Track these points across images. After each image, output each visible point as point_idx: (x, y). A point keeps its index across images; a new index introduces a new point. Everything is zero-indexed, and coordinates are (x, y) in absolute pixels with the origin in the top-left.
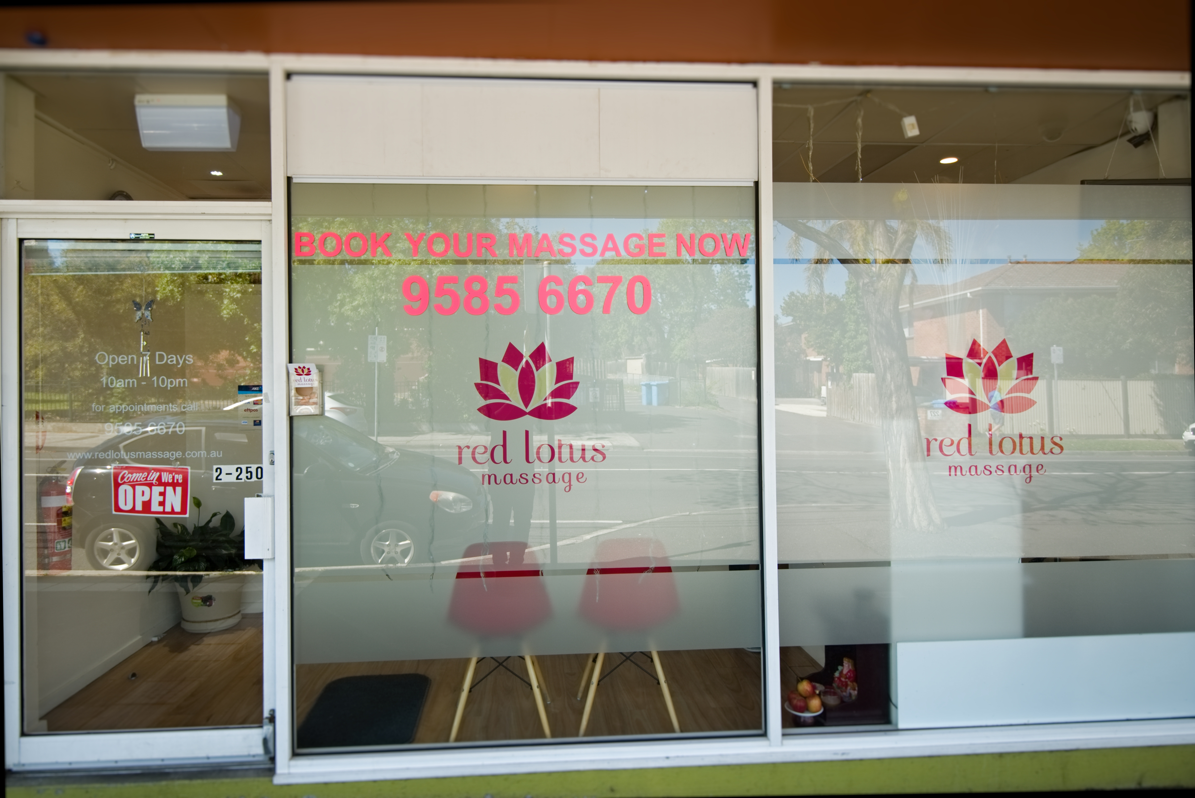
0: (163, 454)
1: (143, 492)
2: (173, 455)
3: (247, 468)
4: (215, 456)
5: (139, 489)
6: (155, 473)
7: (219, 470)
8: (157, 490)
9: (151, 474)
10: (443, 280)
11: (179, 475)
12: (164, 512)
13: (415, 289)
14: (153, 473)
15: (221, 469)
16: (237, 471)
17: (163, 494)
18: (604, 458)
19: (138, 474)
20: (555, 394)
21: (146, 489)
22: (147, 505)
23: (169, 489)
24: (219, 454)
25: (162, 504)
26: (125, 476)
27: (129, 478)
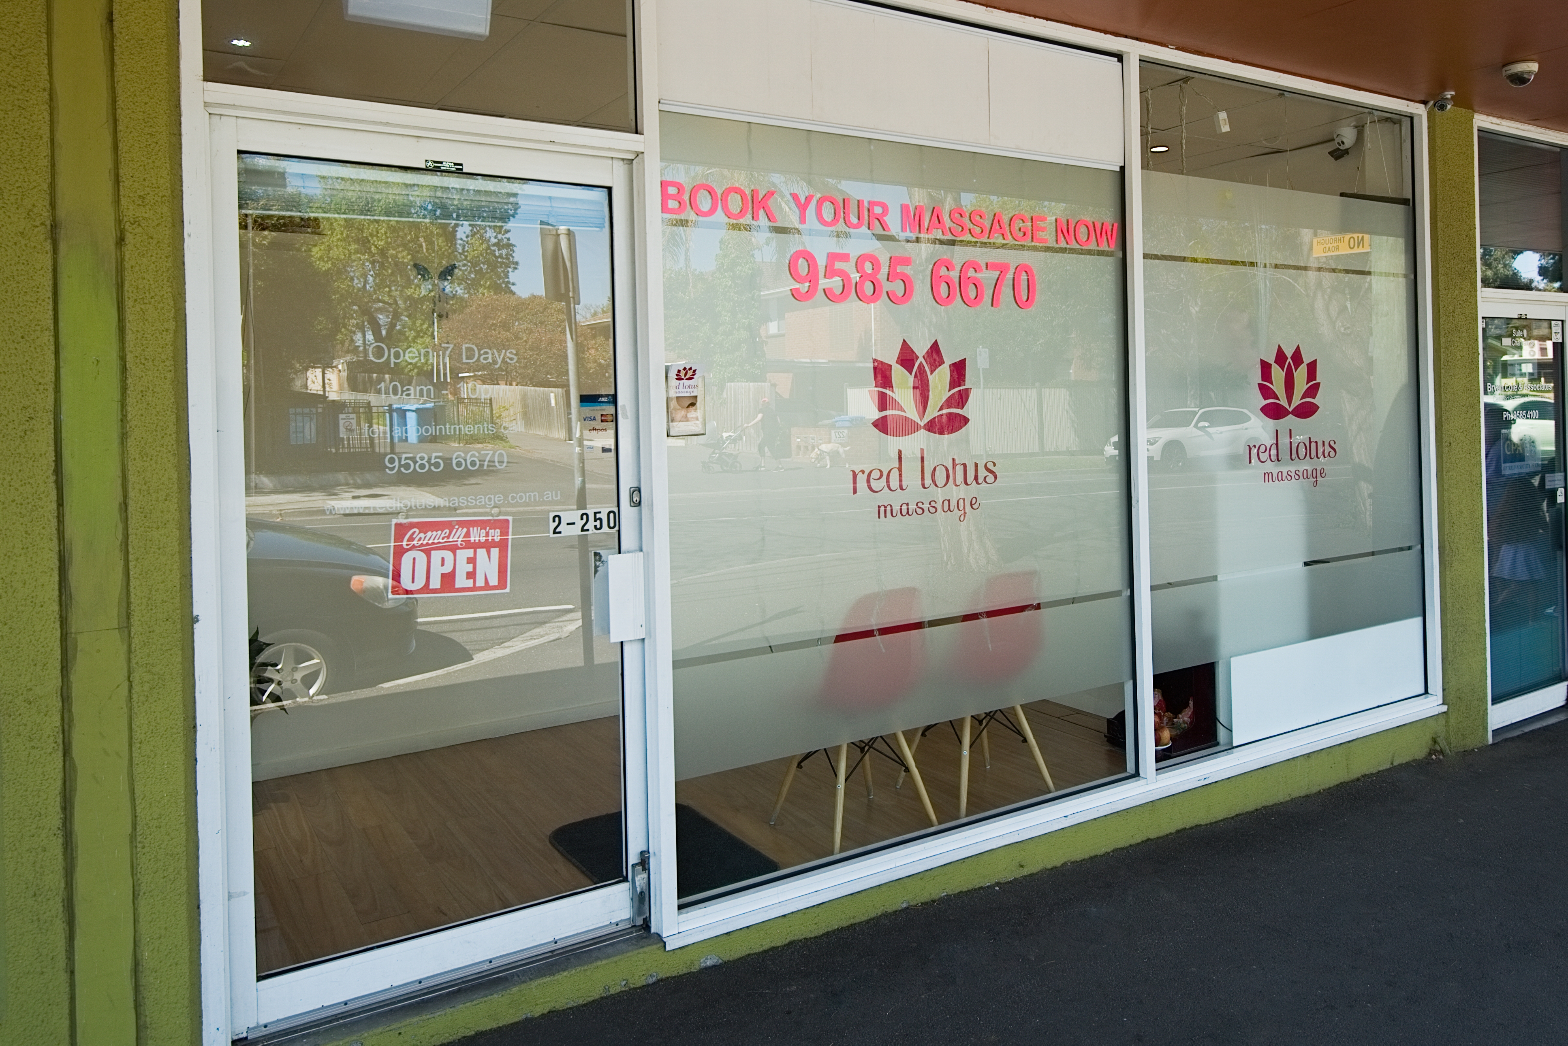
0: (476, 500)
1: (443, 559)
2: (490, 499)
3: (595, 513)
4: (550, 498)
5: (436, 555)
6: (460, 529)
7: (557, 519)
8: (464, 555)
9: (455, 530)
10: (833, 257)
11: (495, 529)
12: (474, 588)
13: (803, 266)
14: (458, 529)
15: (559, 517)
16: (582, 519)
17: (472, 560)
18: (996, 477)
19: (435, 533)
20: (949, 403)
21: (448, 555)
22: (448, 579)
23: (482, 552)
24: (556, 496)
25: (471, 575)
26: (414, 536)
27: (420, 538)
